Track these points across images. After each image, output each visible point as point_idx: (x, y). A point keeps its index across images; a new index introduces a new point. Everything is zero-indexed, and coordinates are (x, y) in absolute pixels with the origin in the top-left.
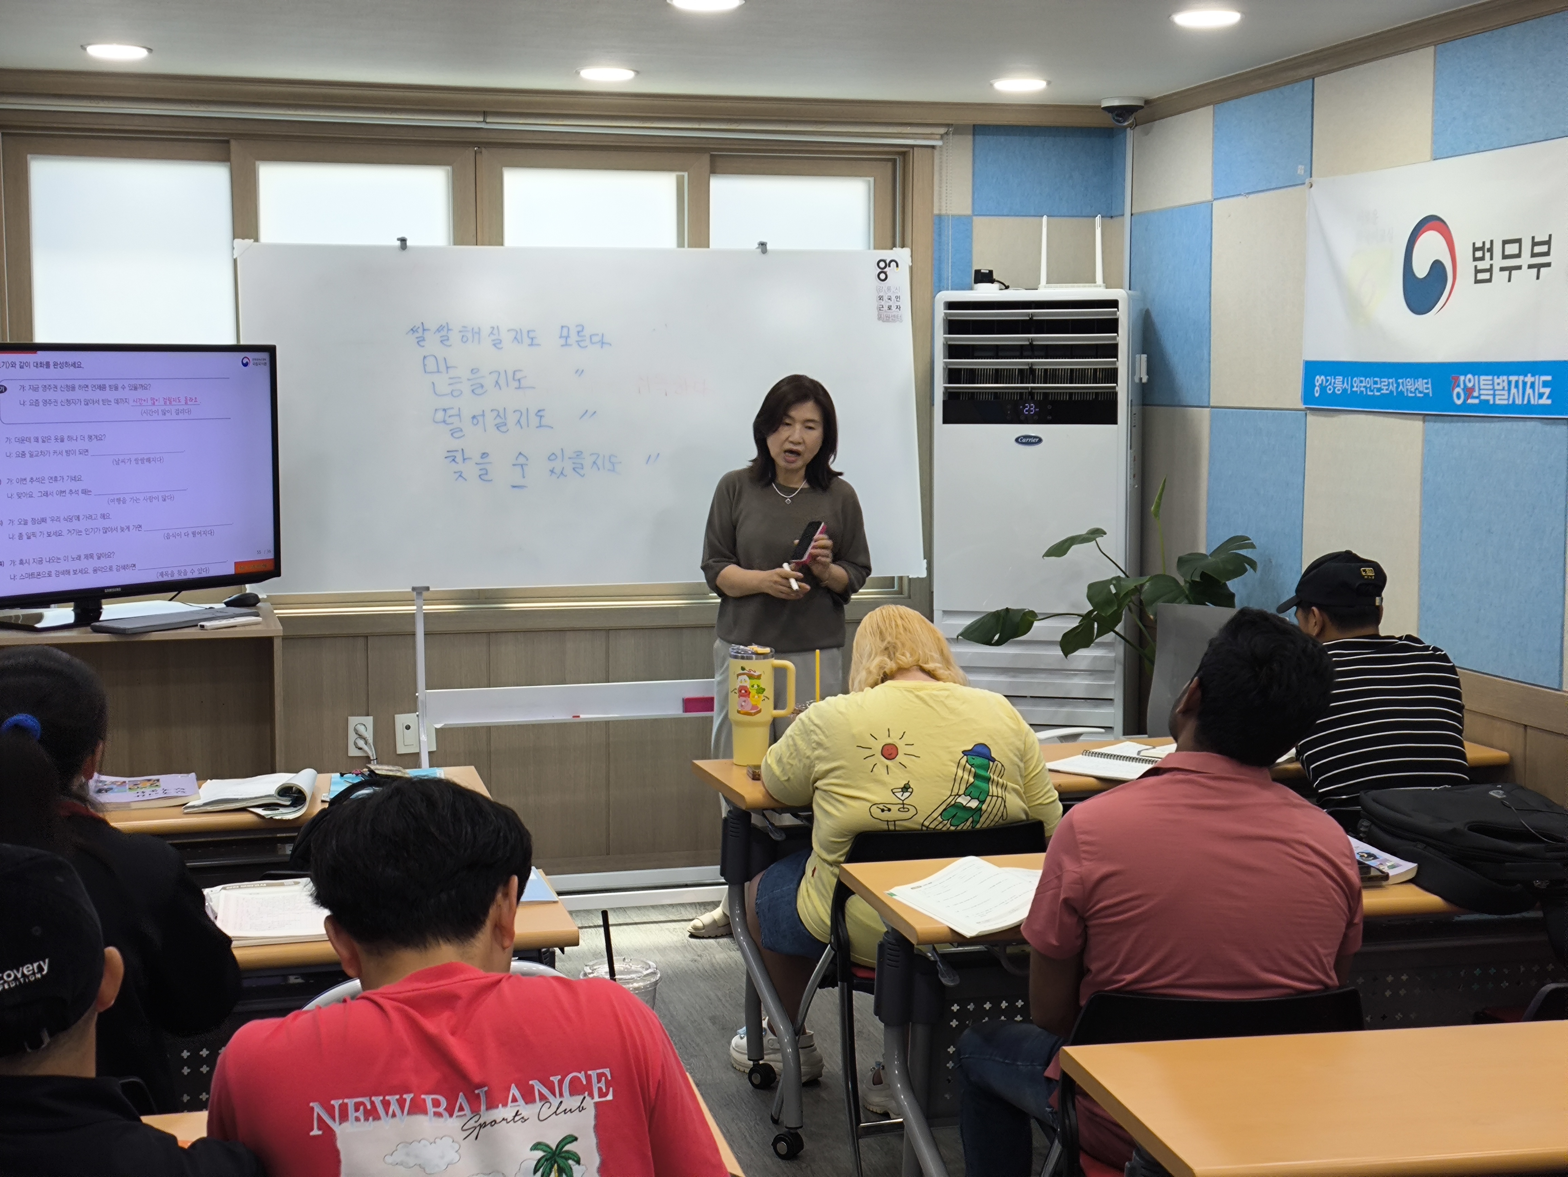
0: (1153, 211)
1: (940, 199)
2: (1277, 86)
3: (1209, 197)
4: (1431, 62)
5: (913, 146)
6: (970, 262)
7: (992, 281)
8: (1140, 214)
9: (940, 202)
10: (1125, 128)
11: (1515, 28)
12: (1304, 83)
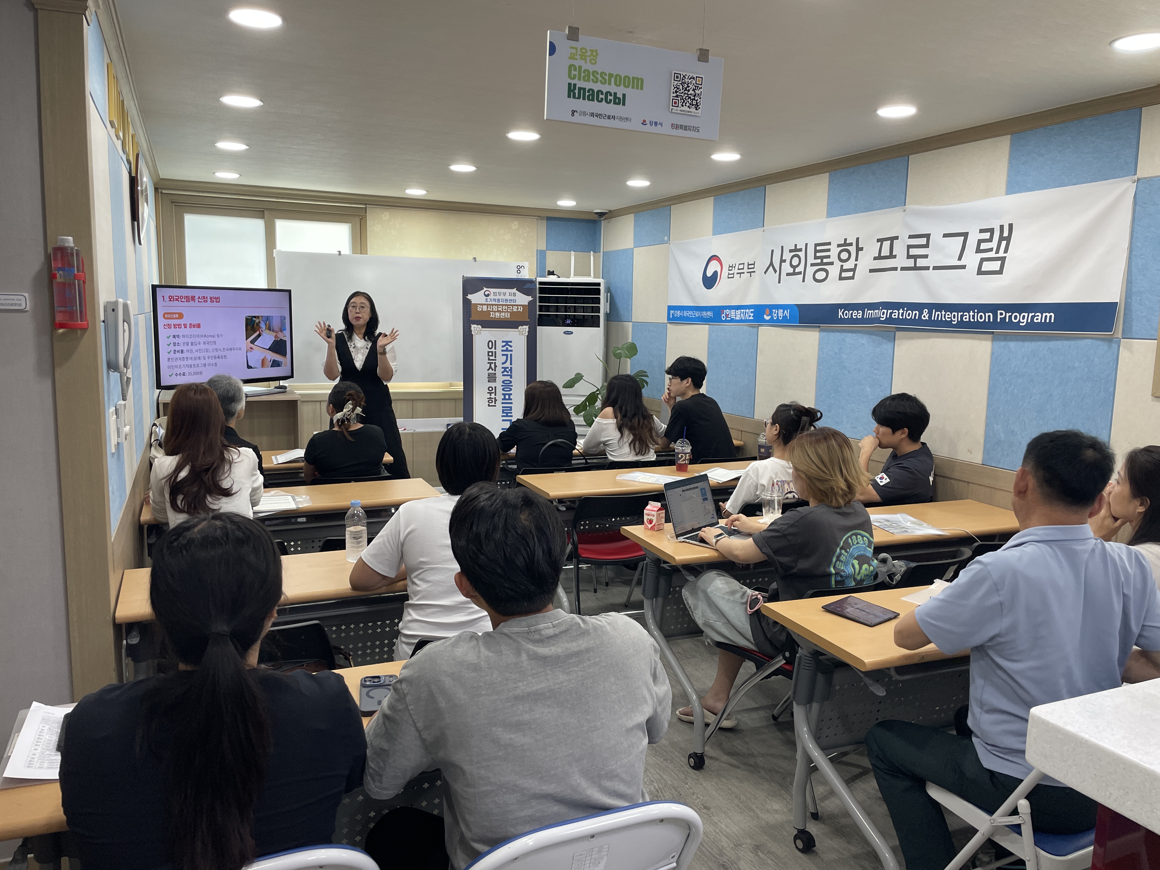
0: (611, 251)
2: (657, 208)
3: (632, 247)
4: (713, 202)
6: (545, 267)
7: (554, 275)
8: (607, 251)
10: (602, 220)
11: (741, 192)
12: (667, 207)
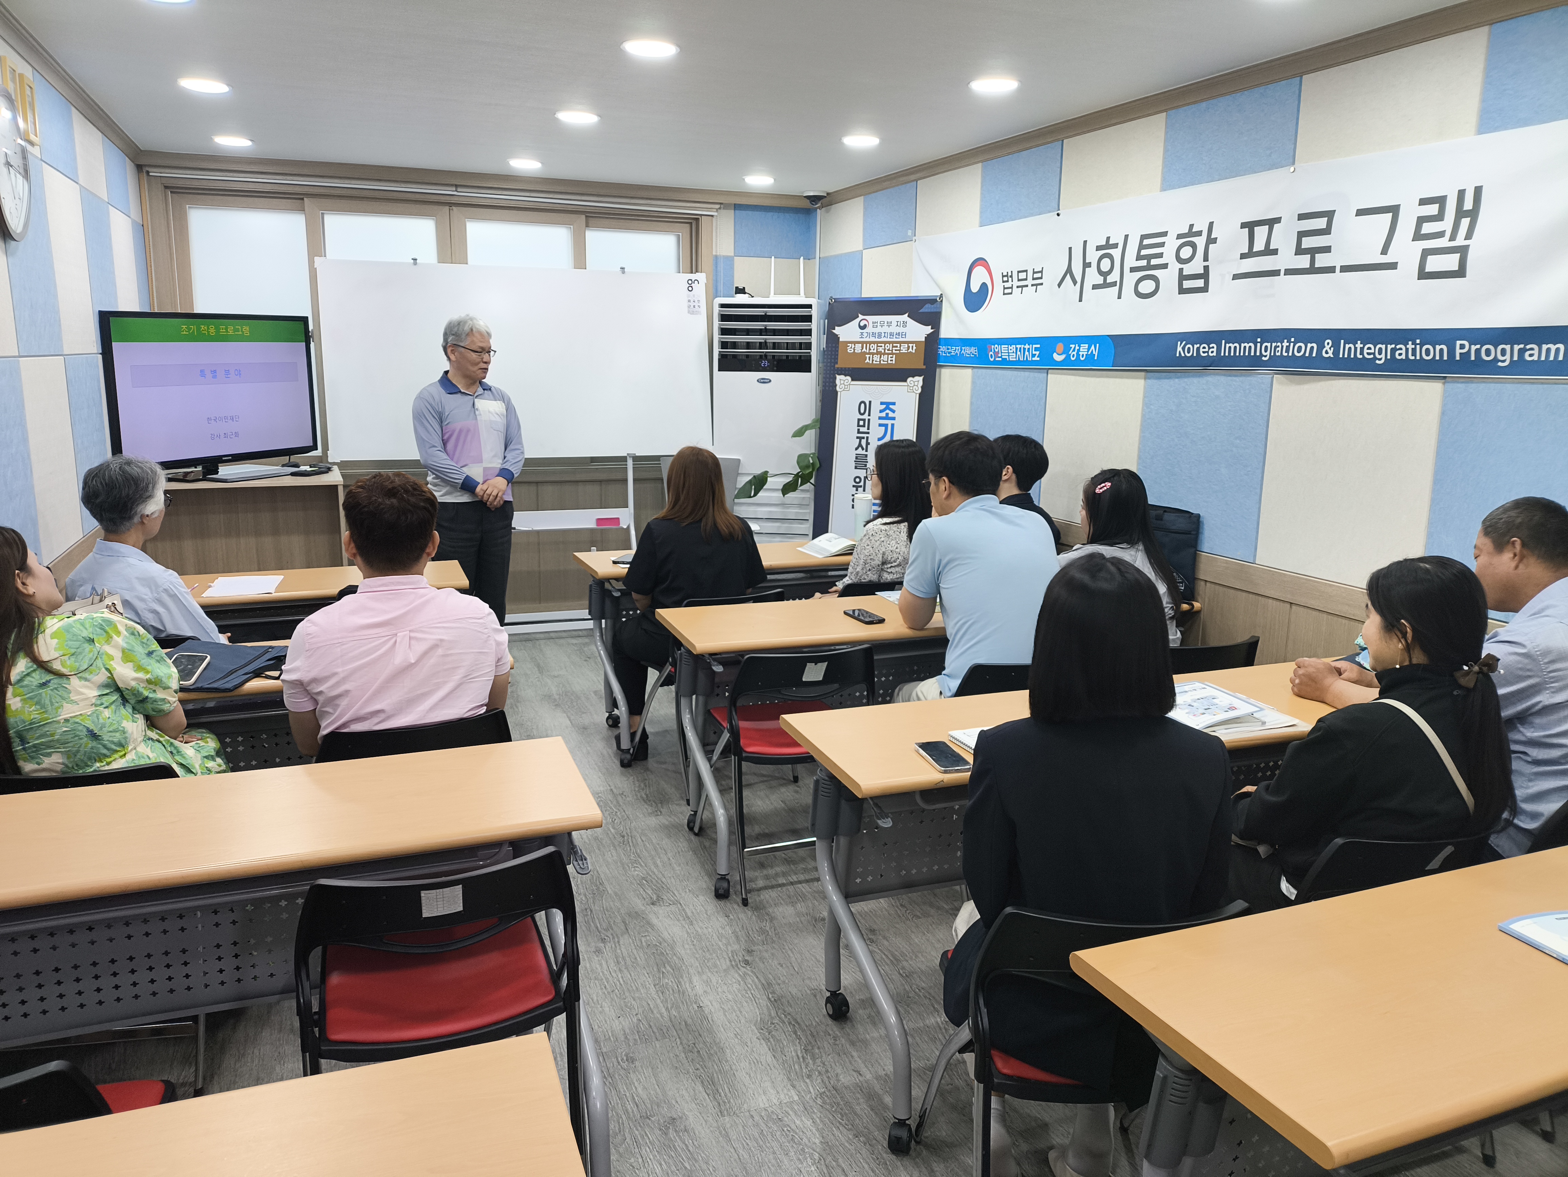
0: (831, 256)
1: (716, 246)
2: (898, 185)
3: (861, 248)
4: (980, 172)
5: (701, 215)
6: (733, 282)
7: (745, 293)
8: (824, 258)
9: (716, 248)
10: (816, 209)
11: (1024, 152)
12: (912, 183)
